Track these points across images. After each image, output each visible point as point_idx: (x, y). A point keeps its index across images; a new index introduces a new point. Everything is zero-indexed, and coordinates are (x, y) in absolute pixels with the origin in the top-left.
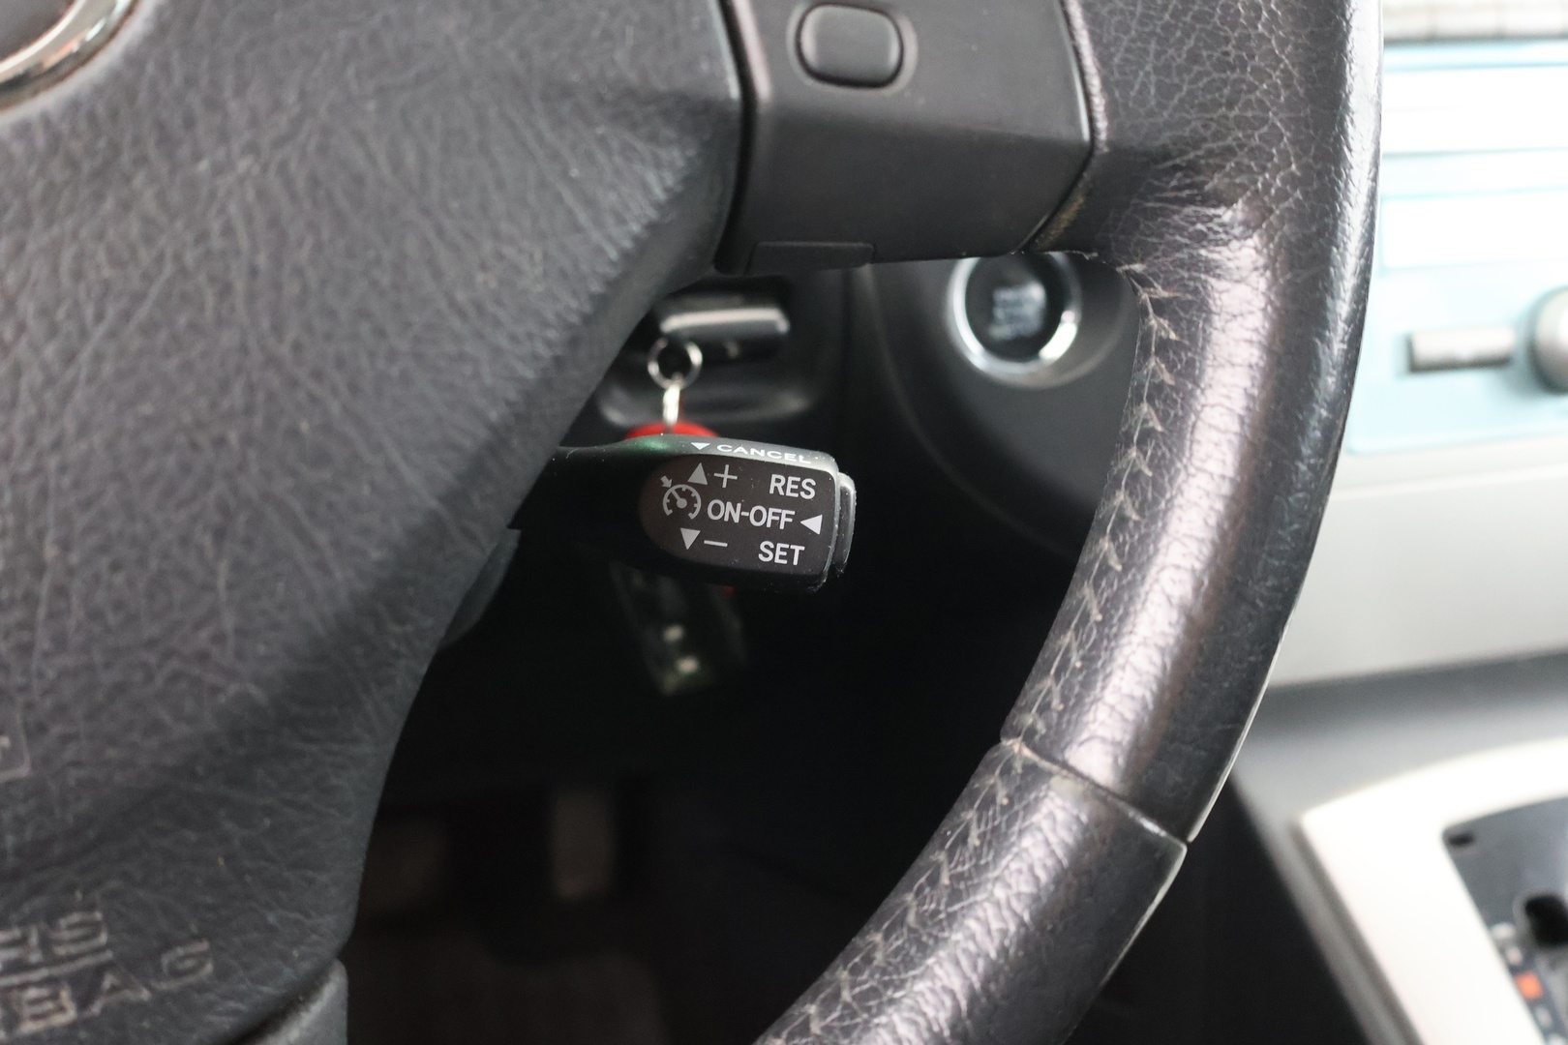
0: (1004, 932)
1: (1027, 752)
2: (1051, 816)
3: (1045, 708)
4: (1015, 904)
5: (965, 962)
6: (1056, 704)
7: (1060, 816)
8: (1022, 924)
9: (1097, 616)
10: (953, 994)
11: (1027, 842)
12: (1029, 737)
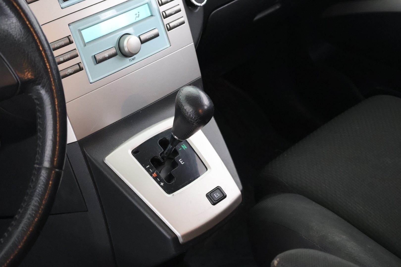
0: (42, 190)
1: (37, 166)
2: (43, 173)
3: (38, 159)
4: (42, 186)
5: (37, 195)
6: (39, 158)
7: (44, 173)
8: (43, 188)
9: (41, 145)
10: (37, 200)
11: (41, 178)
12: (37, 164)
